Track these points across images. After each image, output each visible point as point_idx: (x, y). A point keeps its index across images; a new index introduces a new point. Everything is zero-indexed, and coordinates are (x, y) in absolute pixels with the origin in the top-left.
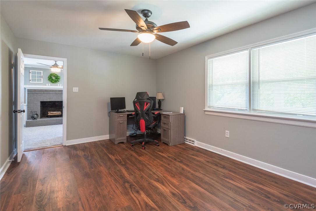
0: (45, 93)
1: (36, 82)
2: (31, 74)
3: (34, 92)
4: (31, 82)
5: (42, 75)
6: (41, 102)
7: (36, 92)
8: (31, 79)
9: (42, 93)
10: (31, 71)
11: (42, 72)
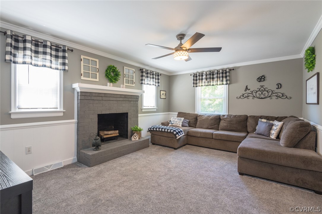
0: (104, 99)
1: (90, 79)
2: (82, 62)
3: (89, 98)
4: (82, 78)
5: (98, 67)
6: (98, 115)
7: (93, 98)
8: (82, 72)
9: (100, 98)
10: (82, 57)
11: (97, 60)
